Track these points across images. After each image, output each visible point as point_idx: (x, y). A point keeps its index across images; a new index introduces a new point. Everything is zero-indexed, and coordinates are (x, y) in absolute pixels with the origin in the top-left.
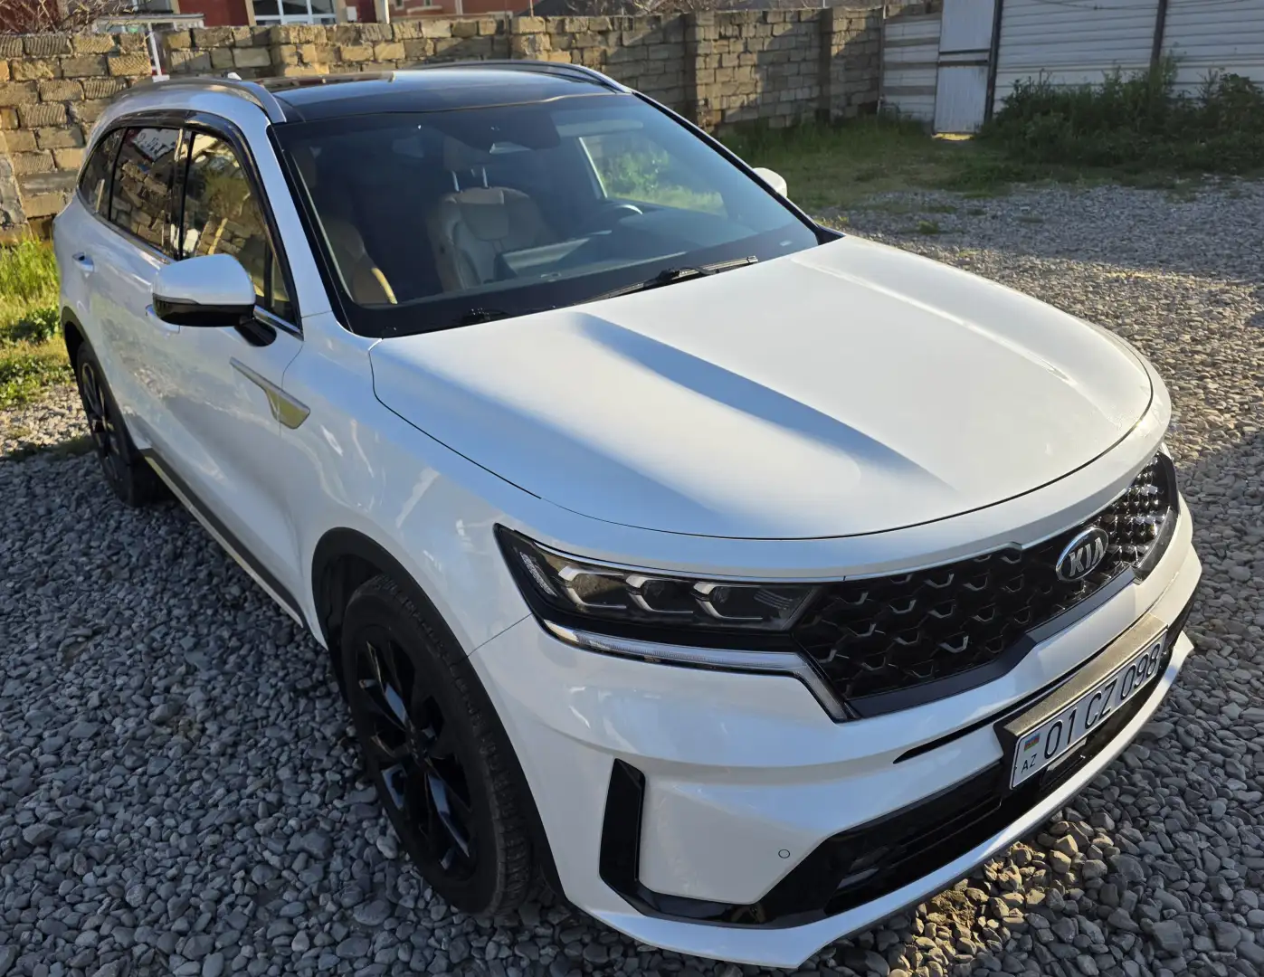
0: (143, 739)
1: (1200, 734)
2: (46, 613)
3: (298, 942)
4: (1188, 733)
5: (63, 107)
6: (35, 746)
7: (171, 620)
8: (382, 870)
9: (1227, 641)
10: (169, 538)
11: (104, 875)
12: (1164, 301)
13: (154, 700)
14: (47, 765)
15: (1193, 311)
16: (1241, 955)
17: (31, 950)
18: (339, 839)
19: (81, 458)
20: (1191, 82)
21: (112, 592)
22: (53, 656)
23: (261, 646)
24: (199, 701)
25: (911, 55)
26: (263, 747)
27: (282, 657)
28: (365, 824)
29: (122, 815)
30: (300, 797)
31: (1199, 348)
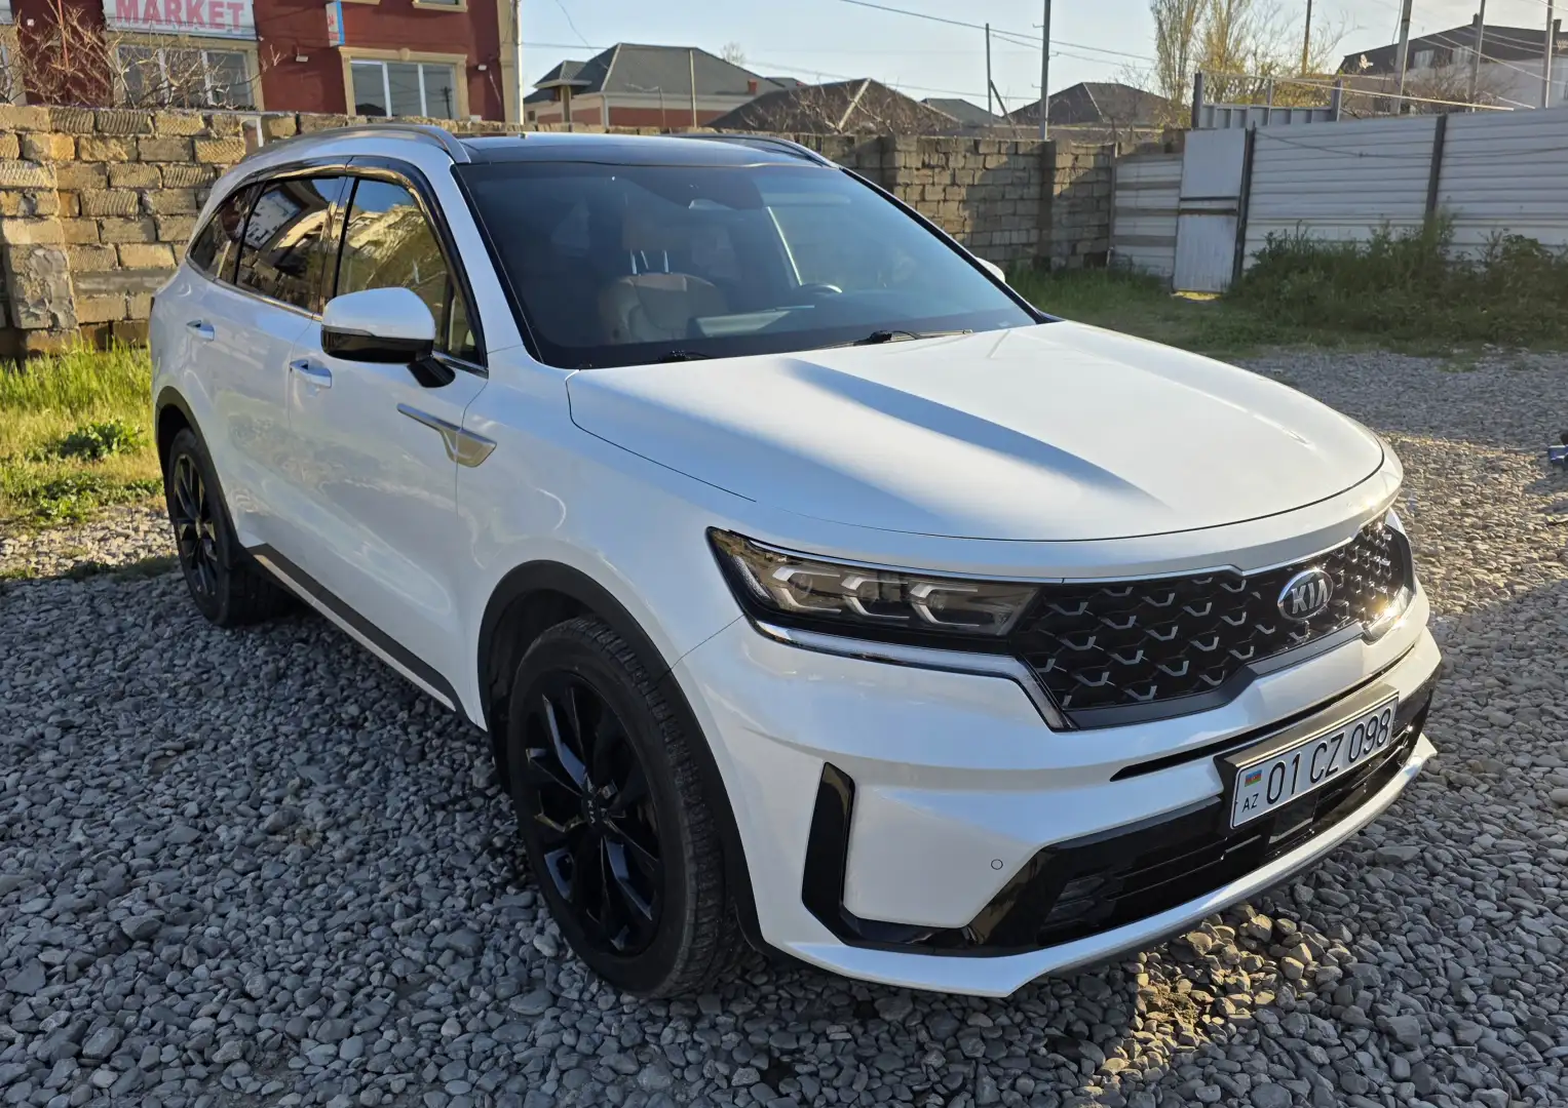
0: (253, 846)
1: (1449, 860)
2: (125, 727)
3: (449, 1026)
4: (1436, 858)
5: (135, 196)
6: (125, 850)
7: (277, 737)
8: (541, 967)
9: (1483, 779)
10: (270, 659)
11: (218, 968)
12: (1433, 466)
13: (263, 810)
14: (140, 868)
15: (1466, 476)
16: (1481, 1049)
17: (137, 1034)
18: (489, 939)
19: (154, 580)
20: (1470, 243)
21: (204, 709)
22: (138, 768)
23: (387, 764)
24: (318, 812)
25: (1146, 200)
26: (396, 855)
27: (412, 774)
28: (519, 925)
29: (234, 914)
30: (441, 902)
31: (1470, 511)
